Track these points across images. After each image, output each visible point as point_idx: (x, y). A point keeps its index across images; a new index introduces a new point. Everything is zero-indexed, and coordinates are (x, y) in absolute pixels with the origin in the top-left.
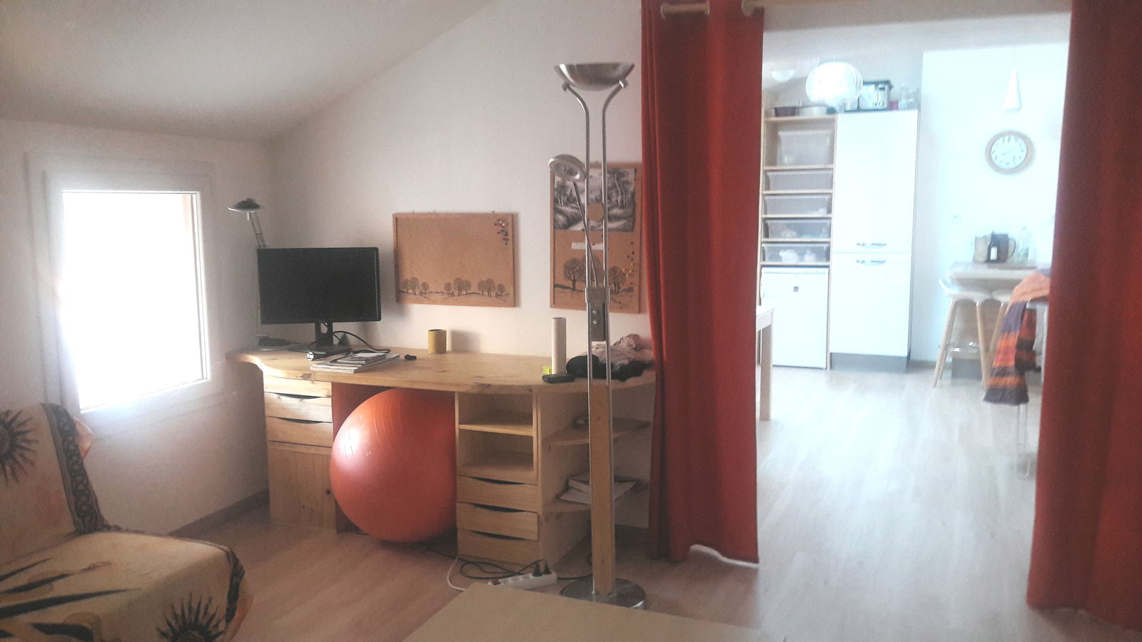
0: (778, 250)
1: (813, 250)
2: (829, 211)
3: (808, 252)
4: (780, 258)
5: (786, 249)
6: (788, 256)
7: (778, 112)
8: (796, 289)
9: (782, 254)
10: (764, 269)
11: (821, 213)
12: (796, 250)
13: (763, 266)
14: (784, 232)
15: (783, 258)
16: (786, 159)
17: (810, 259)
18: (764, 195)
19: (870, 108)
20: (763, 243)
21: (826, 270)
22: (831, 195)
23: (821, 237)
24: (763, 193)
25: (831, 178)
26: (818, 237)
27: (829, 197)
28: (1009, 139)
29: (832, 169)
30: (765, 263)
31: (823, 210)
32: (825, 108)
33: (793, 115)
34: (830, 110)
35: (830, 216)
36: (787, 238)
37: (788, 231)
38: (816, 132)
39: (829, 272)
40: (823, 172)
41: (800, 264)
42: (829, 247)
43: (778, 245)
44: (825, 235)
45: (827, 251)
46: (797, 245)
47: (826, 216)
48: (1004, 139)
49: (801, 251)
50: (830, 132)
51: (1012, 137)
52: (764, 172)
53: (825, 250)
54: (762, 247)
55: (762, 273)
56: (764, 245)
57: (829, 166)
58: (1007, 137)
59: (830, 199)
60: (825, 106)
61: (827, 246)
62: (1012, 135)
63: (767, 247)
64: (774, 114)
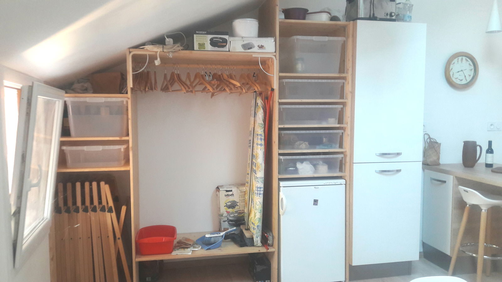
0: (294, 162)
1: (326, 161)
2: (340, 121)
3: (321, 162)
4: (296, 171)
5: (302, 161)
6: (305, 169)
7: (288, 14)
8: (316, 202)
9: (299, 166)
10: (282, 184)
11: (332, 123)
12: (311, 161)
13: (280, 180)
14: (298, 143)
15: (300, 171)
16: (299, 66)
17: (323, 170)
18: (280, 104)
19: (383, 17)
20: (280, 154)
21: (343, 181)
22: (344, 104)
23: (335, 148)
24: (280, 101)
25: (343, 87)
26: (331, 147)
27: (342, 106)
28: (462, 59)
29: (344, 78)
30: (281, 177)
31: (336, 119)
32: (330, 16)
33: (304, 19)
34: (334, 18)
35: (342, 126)
36: (301, 149)
37: (301, 142)
38: (331, 38)
39: (346, 183)
40: (336, 81)
41: (316, 175)
42: (342, 158)
43: (294, 157)
44: (338, 145)
45: (341, 161)
46: (311, 157)
47: (338, 126)
48: (458, 59)
49: (315, 162)
50: (344, 38)
51: (464, 58)
52: (281, 78)
53: (339, 161)
54: (279, 160)
55: (281, 187)
56: (281, 157)
57: (343, 75)
58: (460, 58)
59: (342, 109)
60: (330, 13)
61: (340, 156)
62: (463, 56)
63: (284, 159)
64: (283, 16)
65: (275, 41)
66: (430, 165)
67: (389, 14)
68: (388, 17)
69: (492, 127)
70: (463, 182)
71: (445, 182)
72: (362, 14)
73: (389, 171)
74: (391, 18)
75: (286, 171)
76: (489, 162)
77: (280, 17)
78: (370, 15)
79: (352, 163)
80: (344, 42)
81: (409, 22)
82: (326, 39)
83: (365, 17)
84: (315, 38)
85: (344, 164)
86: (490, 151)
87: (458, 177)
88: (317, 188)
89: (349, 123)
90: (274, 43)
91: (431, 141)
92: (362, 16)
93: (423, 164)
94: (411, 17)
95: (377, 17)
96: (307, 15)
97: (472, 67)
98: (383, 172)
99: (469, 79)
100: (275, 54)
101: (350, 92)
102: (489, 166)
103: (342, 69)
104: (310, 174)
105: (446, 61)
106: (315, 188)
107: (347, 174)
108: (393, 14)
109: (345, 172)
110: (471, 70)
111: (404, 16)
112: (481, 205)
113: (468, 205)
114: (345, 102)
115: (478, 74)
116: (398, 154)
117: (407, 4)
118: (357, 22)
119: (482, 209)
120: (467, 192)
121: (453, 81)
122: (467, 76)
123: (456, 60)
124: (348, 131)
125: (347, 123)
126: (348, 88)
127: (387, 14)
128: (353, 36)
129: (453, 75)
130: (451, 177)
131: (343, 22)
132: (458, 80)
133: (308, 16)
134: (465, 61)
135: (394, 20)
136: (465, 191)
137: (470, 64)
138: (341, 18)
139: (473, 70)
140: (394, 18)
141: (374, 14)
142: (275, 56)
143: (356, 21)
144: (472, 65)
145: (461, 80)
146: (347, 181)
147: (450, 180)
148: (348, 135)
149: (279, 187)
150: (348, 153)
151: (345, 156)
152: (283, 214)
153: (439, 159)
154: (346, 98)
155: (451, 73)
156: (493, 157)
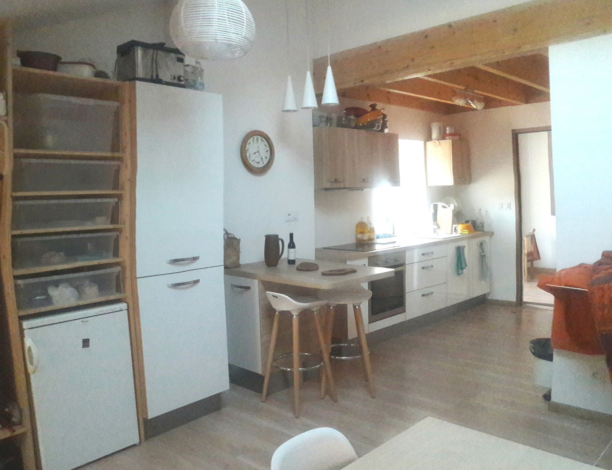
0: (44, 288)
1: (95, 280)
2: (114, 219)
3: (87, 282)
4: (49, 300)
5: (56, 284)
6: (62, 295)
7: (27, 58)
8: (86, 343)
9: (53, 292)
10: (26, 324)
11: (101, 223)
12: (70, 282)
13: (22, 318)
14: (46, 255)
15: (54, 300)
17: (92, 293)
18: (15, 199)
19: (168, 80)
20: (16, 277)
21: (123, 306)
22: (120, 197)
23: (107, 257)
24: (14, 194)
25: (117, 172)
26: (101, 257)
27: (116, 200)
28: (257, 139)
29: (120, 159)
30: (22, 313)
31: (107, 218)
32: (94, 70)
33: (55, 69)
34: (99, 74)
35: (116, 226)
36: (54, 264)
37: (53, 253)
38: (99, 102)
39: (128, 308)
40: (108, 163)
41: (81, 303)
42: (119, 272)
43: (43, 279)
44: (111, 253)
45: (118, 277)
46: (71, 276)
47: (111, 226)
48: (254, 138)
49: (77, 283)
50: (116, 104)
51: (260, 138)
52: (16, 156)
53: (114, 277)
54: (16, 287)
55: (24, 329)
56: (20, 282)
57: (116, 155)
58: (255, 137)
59: (117, 203)
60: (93, 66)
61: (117, 269)
62: (259, 135)
63: (25, 285)
64: (18, 62)
65: (6, 98)
66: (229, 268)
67: (176, 77)
68: (176, 81)
69: (290, 217)
70: (269, 286)
71: (249, 288)
72: (140, 72)
73: (183, 284)
74: (179, 82)
75: (31, 303)
76: (291, 258)
77: (13, 62)
78: (152, 77)
79: (134, 279)
80: (118, 107)
81: (201, 90)
82: (91, 102)
83: (144, 77)
84: (73, 99)
85: (122, 280)
86: (292, 245)
87: (264, 281)
88: (85, 322)
89: (127, 223)
90: (4, 102)
91: (228, 237)
92: (141, 76)
93: (225, 268)
94: (203, 84)
95: (161, 80)
96: (59, 65)
97: (268, 148)
98: (177, 285)
99: (266, 162)
100: (6, 118)
101: (129, 180)
102: (291, 262)
103: (116, 146)
104: (73, 302)
105: (242, 141)
106: (82, 321)
107: (128, 293)
108: (182, 79)
109: (125, 292)
110: (267, 151)
111: (195, 81)
112: (292, 310)
113: (277, 313)
114: (122, 194)
115: (274, 156)
116: (195, 259)
117: (197, 68)
118: (135, 83)
119: (293, 316)
120: (276, 297)
121: (250, 164)
122: (264, 158)
123: (251, 140)
124: (126, 233)
125: (125, 222)
126: (125, 174)
127: (174, 78)
128: (130, 101)
129: (250, 156)
130: (256, 281)
131: (113, 81)
132: (254, 162)
133: (61, 67)
134: (261, 141)
135: (183, 86)
136: (274, 296)
137: (265, 145)
138: (110, 75)
139: (269, 152)
140: (182, 83)
141: (157, 75)
142: (6, 122)
143: (134, 81)
144: (268, 145)
145: (258, 163)
146: (130, 304)
147: (255, 285)
148: (127, 238)
149: (22, 331)
150: (127, 264)
151: (124, 268)
152: (34, 372)
153: (238, 259)
154: (123, 189)
155: (248, 155)
156: (295, 252)
